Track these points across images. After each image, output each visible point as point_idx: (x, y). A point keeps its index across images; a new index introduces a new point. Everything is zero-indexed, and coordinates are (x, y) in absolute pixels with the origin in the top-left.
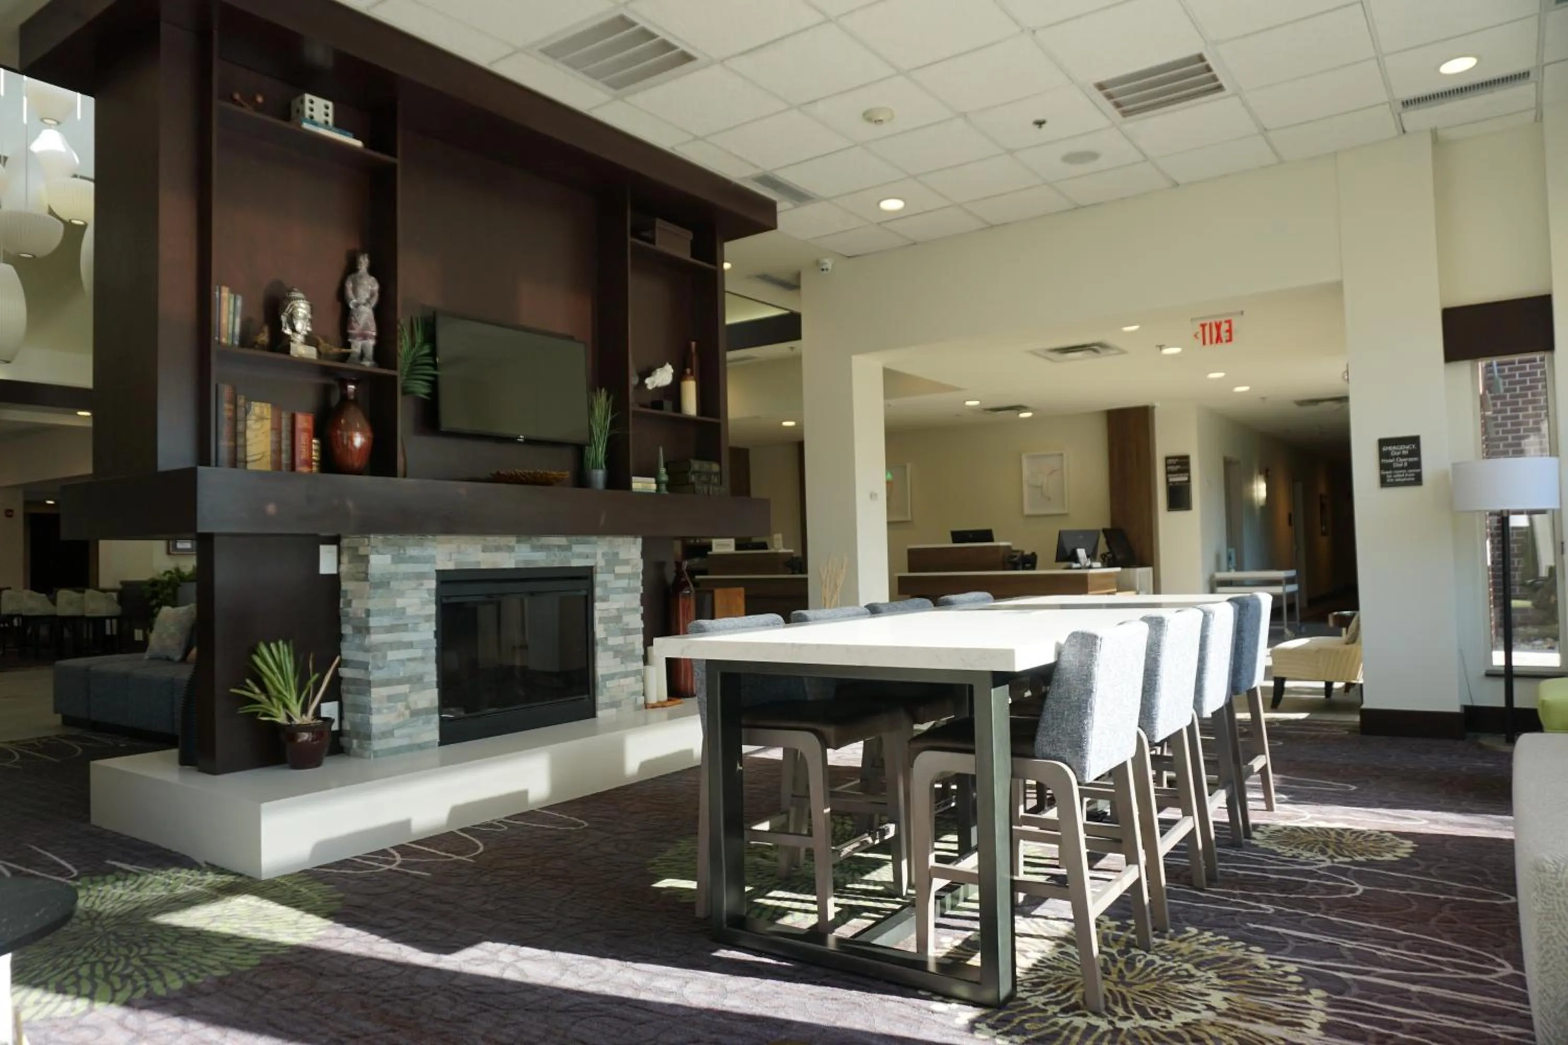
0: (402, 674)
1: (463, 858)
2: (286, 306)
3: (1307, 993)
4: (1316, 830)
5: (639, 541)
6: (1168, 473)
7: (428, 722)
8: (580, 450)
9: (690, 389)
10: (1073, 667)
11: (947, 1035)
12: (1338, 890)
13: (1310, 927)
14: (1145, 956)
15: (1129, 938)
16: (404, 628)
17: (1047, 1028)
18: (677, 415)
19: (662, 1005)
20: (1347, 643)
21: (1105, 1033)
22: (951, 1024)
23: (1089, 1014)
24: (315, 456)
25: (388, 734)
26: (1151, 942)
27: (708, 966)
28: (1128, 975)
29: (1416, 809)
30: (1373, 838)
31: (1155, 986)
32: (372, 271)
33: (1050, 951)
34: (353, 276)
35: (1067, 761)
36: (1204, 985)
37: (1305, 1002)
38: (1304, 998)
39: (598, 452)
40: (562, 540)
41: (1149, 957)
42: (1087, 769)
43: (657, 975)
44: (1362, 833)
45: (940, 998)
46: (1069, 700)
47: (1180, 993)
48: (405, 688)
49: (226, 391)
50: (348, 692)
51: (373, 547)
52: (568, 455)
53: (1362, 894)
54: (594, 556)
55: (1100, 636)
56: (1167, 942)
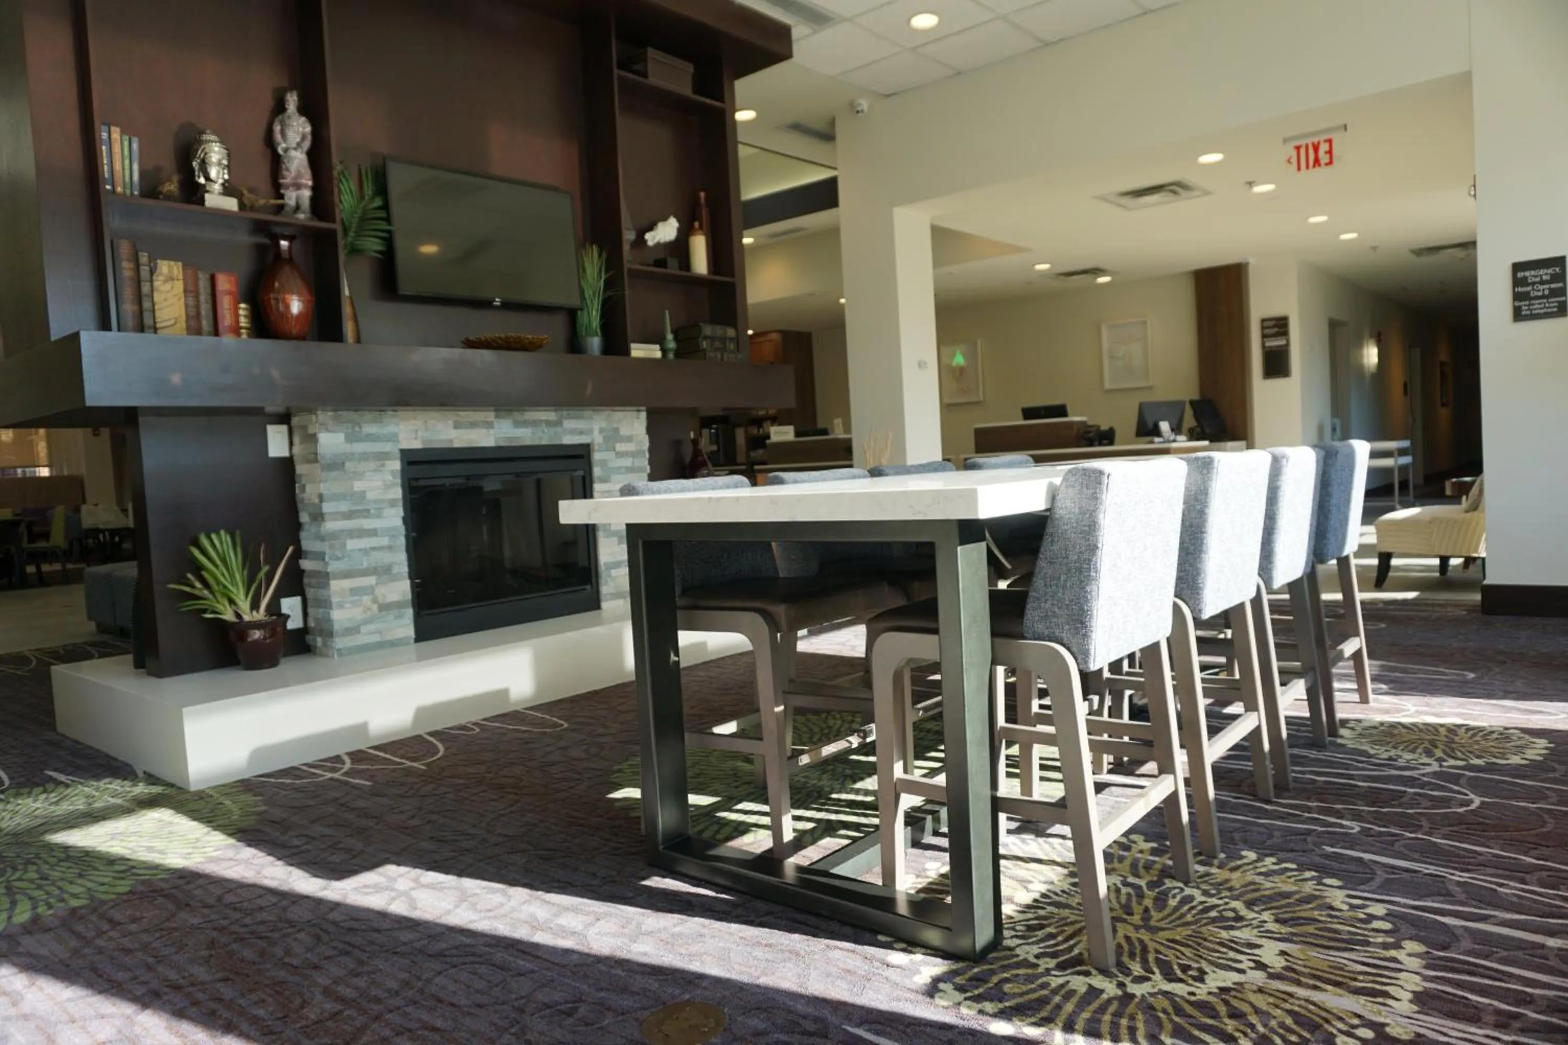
0: (365, 565)
1: (415, 764)
2: (197, 151)
3: (1397, 946)
4: (1421, 727)
5: (643, 415)
6: (1264, 336)
7: (400, 617)
8: (572, 314)
9: (699, 246)
10: (1072, 516)
11: (898, 999)
12: (1445, 802)
13: (1406, 852)
14: (1182, 890)
15: (1164, 865)
16: (365, 513)
17: (1034, 991)
18: (684, 273)
19: (554, 950)
20: (1467, 511)
21: (1109, 1001)
22: (907, 982)
23: (1094, 972)
24: (244, 322)
25: (353, 630)
26: (1191, 872)
27: (632, 898)
28: (1155, 915)
29: (1551, 701)
30: (1495, 736)
31: (1189, 933)
32: (303, 110)
33: (1059, 881)
34: (280, 117)
35: (1065, 641)
36: (1255, 931)
37: (1395, 960)
38: (1393, 953)
39: (592, 317)
40: (551, 415)
41: (1188, 891)
42: (1092, 652)
43: (567, 909)
44: (1481, 729)
45: (903, 945)
46: (1065, 561)
47: (1221, 944)
48: (371, 580)
49: (124, 248)
50: (310, 585)
51: (321, 424)
52: (558, 323)
53: (1478, 808)
54: (590, 432)
55: (1107, 473)
56: (1214, 870)
